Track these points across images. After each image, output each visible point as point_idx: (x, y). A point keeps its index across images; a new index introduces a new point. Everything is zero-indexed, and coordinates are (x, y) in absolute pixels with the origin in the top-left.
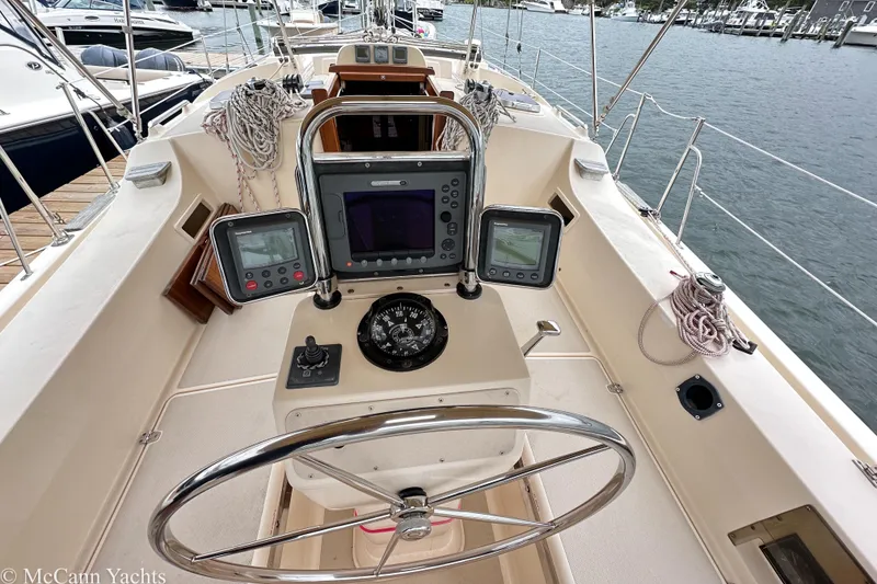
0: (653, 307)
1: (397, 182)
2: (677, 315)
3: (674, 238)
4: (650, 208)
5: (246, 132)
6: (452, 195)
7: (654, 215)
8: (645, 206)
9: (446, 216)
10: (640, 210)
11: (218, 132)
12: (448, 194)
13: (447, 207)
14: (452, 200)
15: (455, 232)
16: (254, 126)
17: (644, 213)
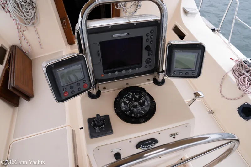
0: (226, 75)
1: (125, 34)
2: (236, 78)
3: (227, 41)
4: (215, 28)
5: (18, 7)
6: (151, 37)
7: (218, 31)
8: (213, 27)
9: (148, 48)
10: (212, 29)
11: (3, 8)
12: (149, 37)
13: (148, 44)
14: (150, 40)
15: (152, 55)
16: (23, 3)
17: (213, 30)
